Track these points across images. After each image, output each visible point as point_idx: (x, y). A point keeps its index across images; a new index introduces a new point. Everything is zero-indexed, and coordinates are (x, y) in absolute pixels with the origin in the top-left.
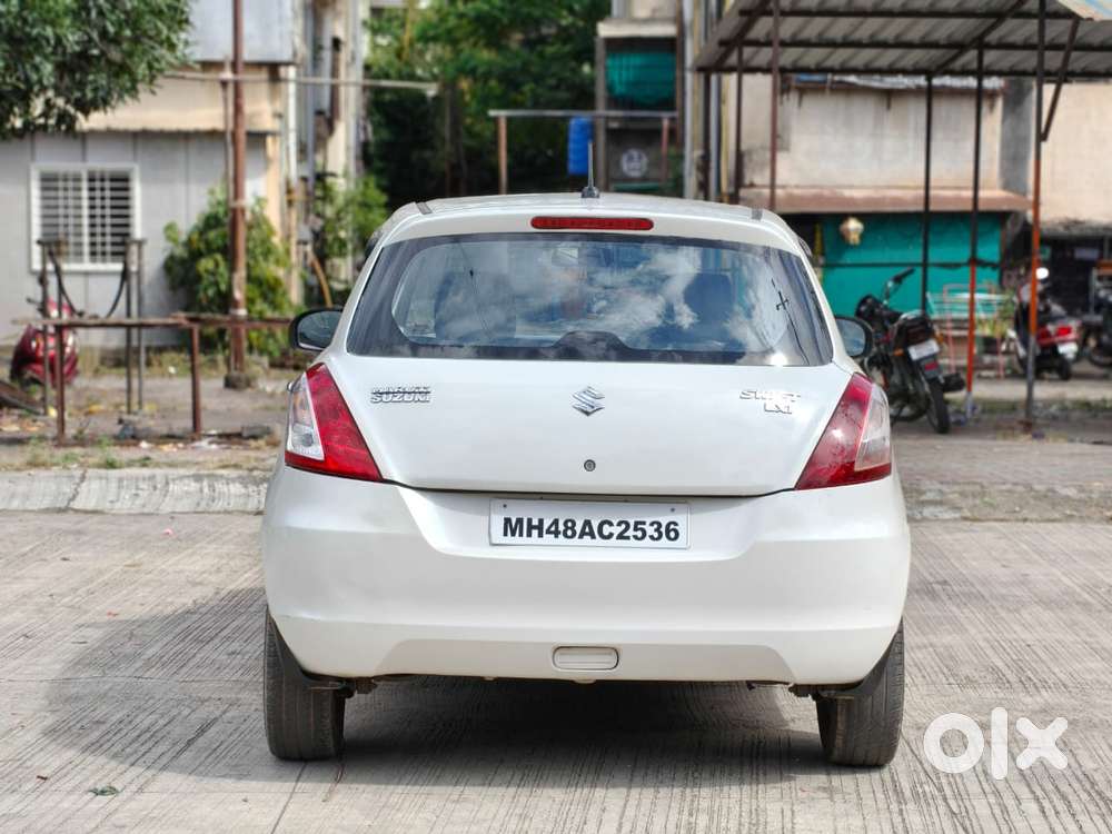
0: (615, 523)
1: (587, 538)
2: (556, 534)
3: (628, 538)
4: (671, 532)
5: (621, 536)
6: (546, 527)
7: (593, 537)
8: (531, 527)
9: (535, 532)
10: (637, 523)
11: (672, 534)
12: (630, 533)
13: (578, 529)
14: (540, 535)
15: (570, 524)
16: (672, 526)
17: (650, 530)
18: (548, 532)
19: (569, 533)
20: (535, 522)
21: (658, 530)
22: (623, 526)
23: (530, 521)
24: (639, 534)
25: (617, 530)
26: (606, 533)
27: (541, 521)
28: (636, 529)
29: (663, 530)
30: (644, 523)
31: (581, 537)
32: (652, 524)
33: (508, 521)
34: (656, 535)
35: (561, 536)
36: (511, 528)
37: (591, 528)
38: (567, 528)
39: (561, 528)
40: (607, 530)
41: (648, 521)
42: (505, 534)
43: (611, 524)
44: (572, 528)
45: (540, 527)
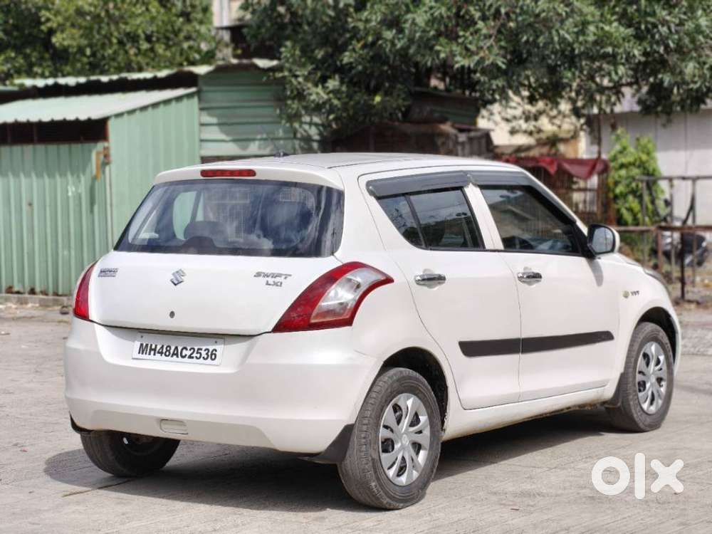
0: (189, 348)
1: (175, 357)
2: (161, 353)
3: (193, 358)
4: (212, 355)
5: (190, 357)
6: (157, 350)
7: (178, 357)
8: (151, 349)
9: (152, 352)
10: (199, 349)
11: (213, 357)
12: (195, 355)
13: (172, 351)
14: (154, 354)
15: (168, 349)
16: (214, 352)
17: (204, 353)
18: (159, 353)
19: (167, 353)
20: (153, 347)
21: (207, 354)
22: (192, 351)
23: (151, 345)
24: (198, 355)
25: (188, 353)
26: (184, 354)
27: (156, 346)
28: (197, 353)
29: (209, 354)
30: (201, 349)
31: (172, 356)
32: (205, 350)
33: (142, 345)
34: (206, 356)
35: (163, 355)
36: (143, 349)
37: (177, 352)
38: (167, 351)
39: (164, 350)
40: (185, 352)
41: (204, 348)
42: (139, 353)
43: (186, 349)
44: (169, 351)
45: (155, 350)
